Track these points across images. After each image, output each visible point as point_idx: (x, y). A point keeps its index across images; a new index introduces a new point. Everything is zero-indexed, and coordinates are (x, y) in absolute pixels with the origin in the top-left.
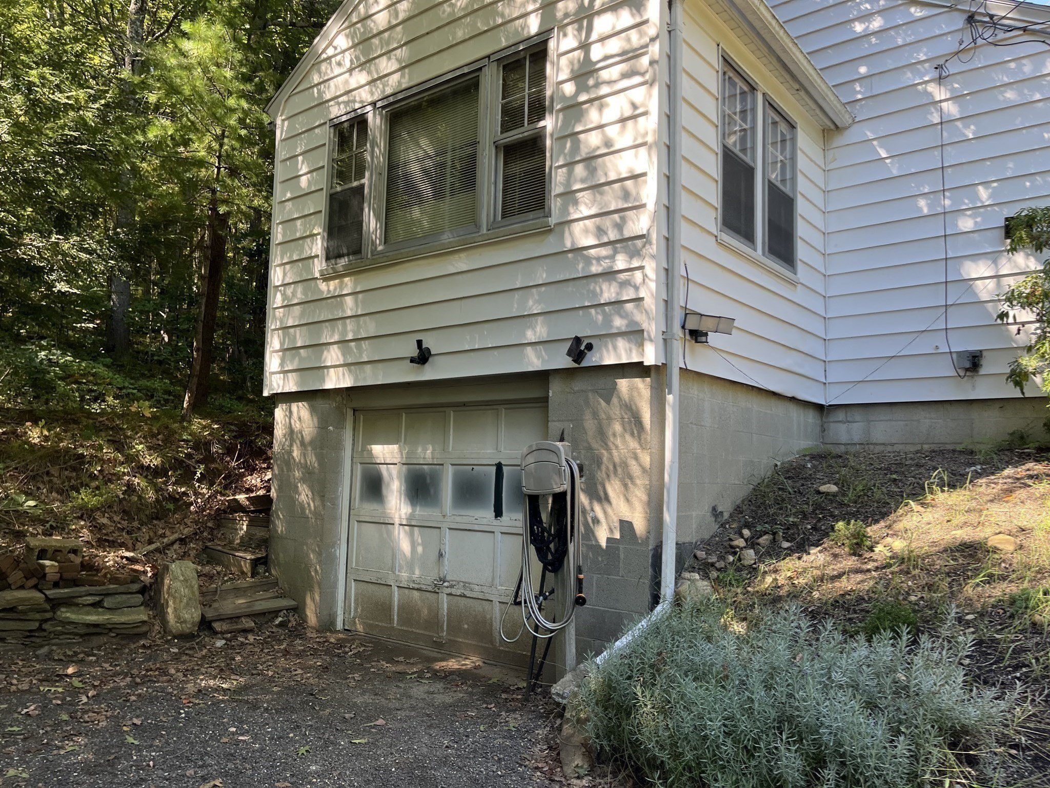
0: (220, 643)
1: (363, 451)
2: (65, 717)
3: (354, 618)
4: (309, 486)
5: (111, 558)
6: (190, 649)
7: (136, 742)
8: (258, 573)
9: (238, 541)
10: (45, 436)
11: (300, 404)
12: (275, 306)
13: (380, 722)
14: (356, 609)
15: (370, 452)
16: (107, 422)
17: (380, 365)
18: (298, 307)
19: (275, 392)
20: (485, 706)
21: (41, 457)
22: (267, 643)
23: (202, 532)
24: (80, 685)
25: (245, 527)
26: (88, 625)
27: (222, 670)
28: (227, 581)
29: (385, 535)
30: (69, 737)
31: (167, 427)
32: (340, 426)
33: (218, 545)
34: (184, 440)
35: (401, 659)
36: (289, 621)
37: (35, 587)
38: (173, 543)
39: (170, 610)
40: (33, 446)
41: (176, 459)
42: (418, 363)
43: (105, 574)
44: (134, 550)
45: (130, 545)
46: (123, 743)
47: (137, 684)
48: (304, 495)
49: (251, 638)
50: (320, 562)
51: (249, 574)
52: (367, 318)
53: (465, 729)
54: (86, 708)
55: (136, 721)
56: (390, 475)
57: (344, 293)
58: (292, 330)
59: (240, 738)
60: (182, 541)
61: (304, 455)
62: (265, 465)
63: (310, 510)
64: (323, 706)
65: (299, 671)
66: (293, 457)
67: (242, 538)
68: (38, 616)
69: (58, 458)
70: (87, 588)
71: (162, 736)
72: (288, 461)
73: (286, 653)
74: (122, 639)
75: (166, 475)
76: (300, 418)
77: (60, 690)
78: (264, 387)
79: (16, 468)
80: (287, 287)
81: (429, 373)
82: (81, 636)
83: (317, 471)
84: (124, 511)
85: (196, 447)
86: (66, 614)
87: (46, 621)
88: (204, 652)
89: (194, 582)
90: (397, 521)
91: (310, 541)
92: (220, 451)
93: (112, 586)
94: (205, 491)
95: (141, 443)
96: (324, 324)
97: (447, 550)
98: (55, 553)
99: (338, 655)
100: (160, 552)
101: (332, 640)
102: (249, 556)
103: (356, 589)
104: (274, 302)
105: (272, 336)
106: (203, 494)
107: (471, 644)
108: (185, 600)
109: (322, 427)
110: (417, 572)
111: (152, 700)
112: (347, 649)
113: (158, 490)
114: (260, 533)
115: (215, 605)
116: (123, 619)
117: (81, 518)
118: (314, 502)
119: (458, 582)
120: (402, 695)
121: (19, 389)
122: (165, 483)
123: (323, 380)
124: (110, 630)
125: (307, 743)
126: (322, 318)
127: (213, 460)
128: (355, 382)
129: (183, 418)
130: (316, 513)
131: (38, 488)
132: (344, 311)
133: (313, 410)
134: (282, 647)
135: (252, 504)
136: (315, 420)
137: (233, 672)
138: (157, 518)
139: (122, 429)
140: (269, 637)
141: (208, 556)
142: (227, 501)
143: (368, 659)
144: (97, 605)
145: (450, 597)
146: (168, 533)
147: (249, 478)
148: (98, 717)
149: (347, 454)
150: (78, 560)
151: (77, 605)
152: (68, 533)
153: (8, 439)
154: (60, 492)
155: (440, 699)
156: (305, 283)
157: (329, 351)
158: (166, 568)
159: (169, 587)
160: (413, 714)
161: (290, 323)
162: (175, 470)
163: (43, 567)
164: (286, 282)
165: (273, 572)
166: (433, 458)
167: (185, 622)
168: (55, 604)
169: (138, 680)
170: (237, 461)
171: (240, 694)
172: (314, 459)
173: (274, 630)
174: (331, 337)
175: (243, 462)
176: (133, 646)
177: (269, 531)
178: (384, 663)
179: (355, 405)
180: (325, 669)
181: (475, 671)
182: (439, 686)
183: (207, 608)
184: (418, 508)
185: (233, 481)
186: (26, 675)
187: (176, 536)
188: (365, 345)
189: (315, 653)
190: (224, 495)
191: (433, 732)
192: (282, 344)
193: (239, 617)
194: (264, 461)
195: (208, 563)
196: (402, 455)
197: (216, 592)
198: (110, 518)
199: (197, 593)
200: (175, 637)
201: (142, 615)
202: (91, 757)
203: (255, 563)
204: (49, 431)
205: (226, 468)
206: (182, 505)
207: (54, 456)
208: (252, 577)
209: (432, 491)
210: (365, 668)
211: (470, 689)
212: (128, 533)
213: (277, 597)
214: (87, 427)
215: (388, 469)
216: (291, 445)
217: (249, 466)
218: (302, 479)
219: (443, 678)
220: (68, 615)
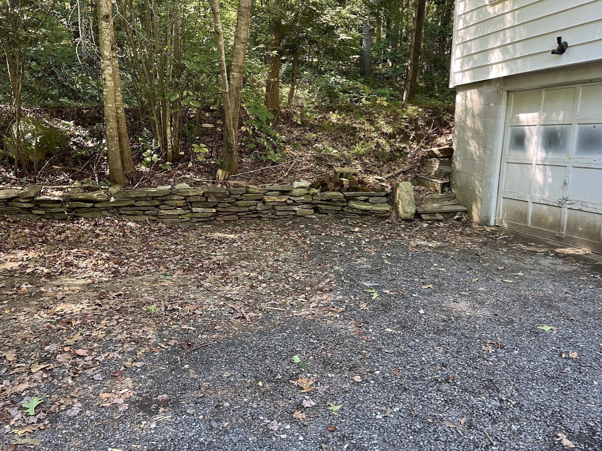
0: (425, 225)
1: (512, 118)
2: (356, 249)
3: (502, 219)
4: (477, 142)
5: (371, 179)
6: (411, 226)
7: (389, 263)
8: (445, 191)
9: (434, 174)
10: (339, 119)
11: (472, 91)
12: (458, 29)
13: (520, 274)
14: (503, 214)
15: (518, 118)
16: (365, 110)
17: (529, 59)
18: (473, 27)
19: (456, 85)
20: (592, 275)
21: (337, 129)
22: (451, 228)
23: (414, 168)
24: (361, 236)
25: (437, 166)
26: (363, 210)
27: (427, 238)
28: (428, 194)
29: (525, 171)
30: (358, 257)
31: (395, 112)
32: (498, 102)
33: (422, 175)
34: (403, 118)
35: (533, 244)
36: (463, 218)
37: (339, 191)
38: (399, 174)
39: (400, 206)
40: (333, 124)
41: (400, 129)
42: (558, 54)
43: (369, 186)
44: (381, 176)
45: (379, 173)
46: (383, 263)
47: (387, 239)
48: (473, 147)
49: (442, 224)
50: (481, 186)
51: (440, 192)
52: (521, 27)
53: (579, 286)
54: (365, 246)
55: (388, 254)
56: (531, 133)
57: (505, 11)
58: (469, 43)
59: (441, 269)
60: (404, 173)
61: (474, 123)
62: (448, 132)
63: (476, 156)
64: (485, 261)
65: (469, 243)
66: (467, 124)
67: (435, 172)
68: (341, 204)
69: (345, 129)
70: (362, 192)
71: (401, 262)
72: (463, 128)
73: (461, 234)
74: (378, 218)
75: (395, 138)
76: (472, 100)
77: (353, 237)
78: (450, 82)
79: (327, 135)
80: (467, 14)
81: (565, 60)
82: (360, 215)
83: (481, 132)
84: (376, 156)
85: (410, 122)
86: (353, 204)
87: (345, 206)
88: (418, 228)
89: (412, 193)
90: (534, 162)
91: (476, 174)
92: (423, 124)
93: (372, 192)
94: (415, 146)
95: (382, 120)
96: (491, 36)
97: (570, 181)
98: (347, 175)
99: (492, 238)
100: (394, 178)
101: (488, 230)
102: (440, 182)
103: (504, 203)
104: (458, 26)
105: (456, 50)
106: (414, 148)
107: (583, 240)
108: (407, 202)
109: (487, 104)
110: (547, 194)
111: (394, 246)
112: (497, 235)
113: (391, 146)
114: (446, 169)
115: (422, 206)
116: (378, 209)
117: (356, 159)
118: (479, 150)
119: (577, 201)
120: (535, 263)
121: (323, 98)
122: (395, 142)
123: (488, 73)
124: (372, 213)
125: (477, 277)
126: (489, 32)
127: (419, 129)
128: (510, 72)
129: (403, 106)
130: (480, 157)
131: (337, 145)
132: (504, 24)
133: (481, 93)
134: (459, 231)
135: (441, 153)
136: (482, 100)
137: (433, 239)
138: (391, 161)
139: (373, 113)
140: (451, 225)
141: (417, 181)
142: (427, 152)
143: (511, 242)
144: (366, 201)
145: (570, 210)
146: (397, 168)
147: (439, 139)
148: (371, 251)
149: (501, 121)
150: (357, 179)
151: (357, 200)
152: (351, 167)
153: (323, 121)
154: (347, 146)
155: (560, 268)
156: (478, 10)
157: (493, 53)
158: (398, 185)
159: (399, 195)
160: (542, 273)
161: (468, 39)
162: (399, 135)
163: (342, 181)
164: (466, 11)
165: (453, 191)
166: (564, 120)
167: (407, 213)
168: (349, 199)
169: (387, 237)
170: (432, 129)
171: (438, 250)
172: (480, 125)
173: (454, 222)
174: (495, 44)
175: (436, 130)
176: (383, 222)
177: (451, 168)
178: (521, 245)
179: (509, 88)
180: (485, 244)
181: (586, 256)
182: (560, 261)
183: (418, 207)
184: (550, 154)
185: (430, 140)
186: (337, 230)
187: (401, 170)
188: (518, 46)
189: (478, 235)
190: (425, 149)
191: (557, 284)
192: (462, 53)
193: (435, 213)
194: (448, 129)
195: (418, 184)
196: (541, 119)
197: (423, 199)
198: (369, 160)
199: (413, 198)
200: (403, 220)
201: (387, 208)
202: (369, 266)
203: (443, 185)
204: (340, 116)
205: (426, 133)
206: (403, 154)
207: (343, 128)
208: (442, 193)
209: (561, 142)
210: (509, 246)
211: (582, 266)
212: (378, 167)
213: (456, 205)
214: (356, 113)
215: (530, 129)
216: (466, 117)
217: (439, 132)
218: (472, 137)
219: (563, 257)
220: (354, 204)
